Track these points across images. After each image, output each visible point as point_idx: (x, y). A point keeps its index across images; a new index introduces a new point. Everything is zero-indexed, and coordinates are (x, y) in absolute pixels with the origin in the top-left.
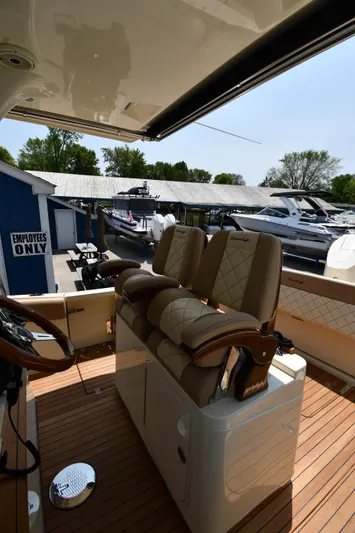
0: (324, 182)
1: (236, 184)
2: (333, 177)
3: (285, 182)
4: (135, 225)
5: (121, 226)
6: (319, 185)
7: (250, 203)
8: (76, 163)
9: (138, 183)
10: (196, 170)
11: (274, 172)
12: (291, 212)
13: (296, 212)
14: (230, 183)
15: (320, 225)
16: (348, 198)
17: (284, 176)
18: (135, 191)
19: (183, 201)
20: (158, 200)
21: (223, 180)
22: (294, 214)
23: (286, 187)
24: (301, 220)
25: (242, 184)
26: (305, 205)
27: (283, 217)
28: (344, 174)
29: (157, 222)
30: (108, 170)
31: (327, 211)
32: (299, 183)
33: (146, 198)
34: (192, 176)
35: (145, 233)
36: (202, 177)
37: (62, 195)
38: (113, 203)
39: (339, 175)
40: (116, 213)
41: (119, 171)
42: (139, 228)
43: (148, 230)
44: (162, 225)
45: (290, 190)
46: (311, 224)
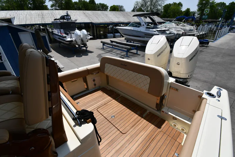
0: (159, 8)
1: (121, 10)
2: (163, 5)
3: (143, 9)
4: (66, 37)
5: (59, 38)
6: (157, 10)
7: (126, 21)
8: (33, 3)
10: (100, 4)
11: (137, 3)
12: (142, 24)
13: (144, 24)
14: (118, 11)
15: (154, 30)
16: (170, 15)
17: (142, 5)
18: (63, 18)
19: (93, 22)
20: (77, 22)
21: (115, 9)
22: (143, 25)
23: (144, 11)
24: (147, 28)
25: (124, 10)
26: (148, 20)
27: (139, 27)
29: (77, 35)
30: (52, 6)
31: (158, 22)
32: (149, 9)
33: (70, 21)
34: (99, 7)
35: (72, 41)
36: (103, 7)
38: (54, 25)
39: (166, 4)
40: (56, 31)
42: (69, 39)
43: (73, 39)
44: (80, 36)
46: (151, 30)
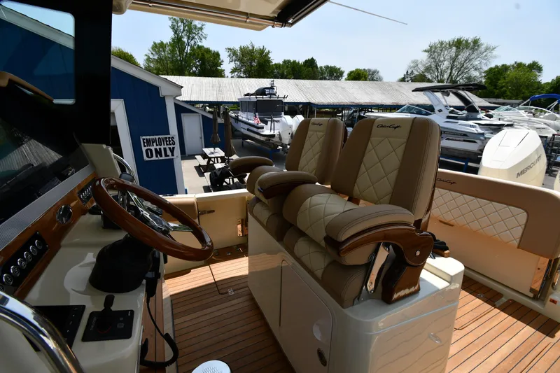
0: (475, 74)
1: (372, 80)
2: (486, 68)
3: (429, 76)
4: (262, 128)
5: (248, 130)
6: (469, 78)
7: (388, 101)
8: (201, 65)
9: (265, 83)
10: (327, 67)
11: (416, 64)
12: (436, 109)
13: (443, 108)
14: (366, 80)
15: (471, 123)
16: (505, 92)
17: (428, 69)
18: (261, 92)
19: (313, 101)
20: (285, 101)
21: (357, 76)
22: (440, 111)
23: (429, 81)
24: (448, 117)
25: (379, 79)
26: (453, 100)
27: (427, 114)
28: (500, 64)
29: (285, 124)
30: (233, 72)
31: (479, 107)
32: (446, 76)
33: (274, 98)
34: (322, 74)
35: (273, 136)
36: (333, 73)
37: (188, 100)
38: (238, 105)
39: (493, 66)
40: (243, 116)
41: (244, 72)
42: (267, 132)
43: (276, 133)
44: (291, 127)
45: (435, 84)
46: (460, 122)
